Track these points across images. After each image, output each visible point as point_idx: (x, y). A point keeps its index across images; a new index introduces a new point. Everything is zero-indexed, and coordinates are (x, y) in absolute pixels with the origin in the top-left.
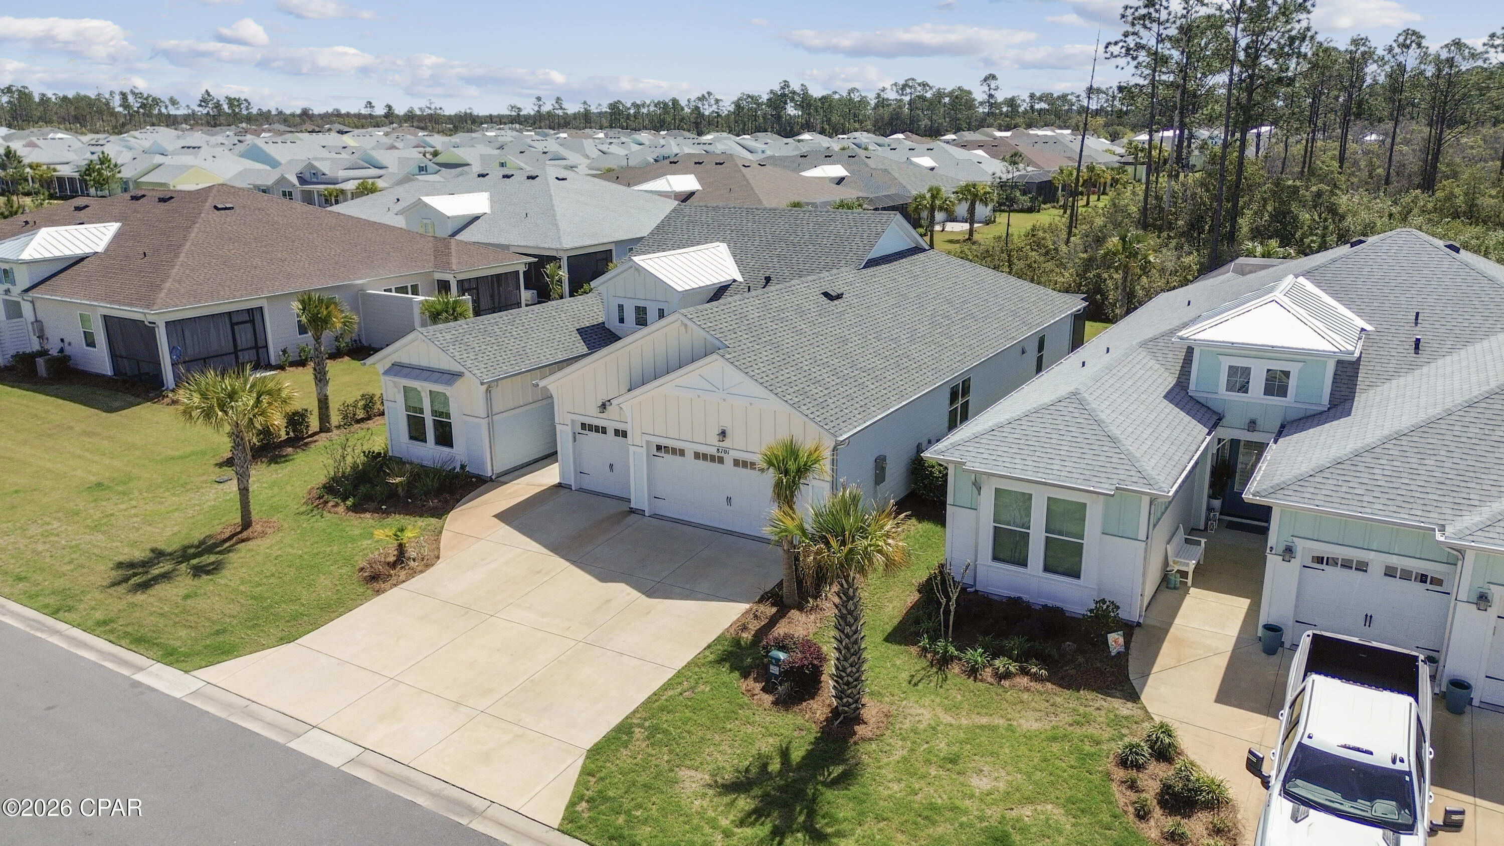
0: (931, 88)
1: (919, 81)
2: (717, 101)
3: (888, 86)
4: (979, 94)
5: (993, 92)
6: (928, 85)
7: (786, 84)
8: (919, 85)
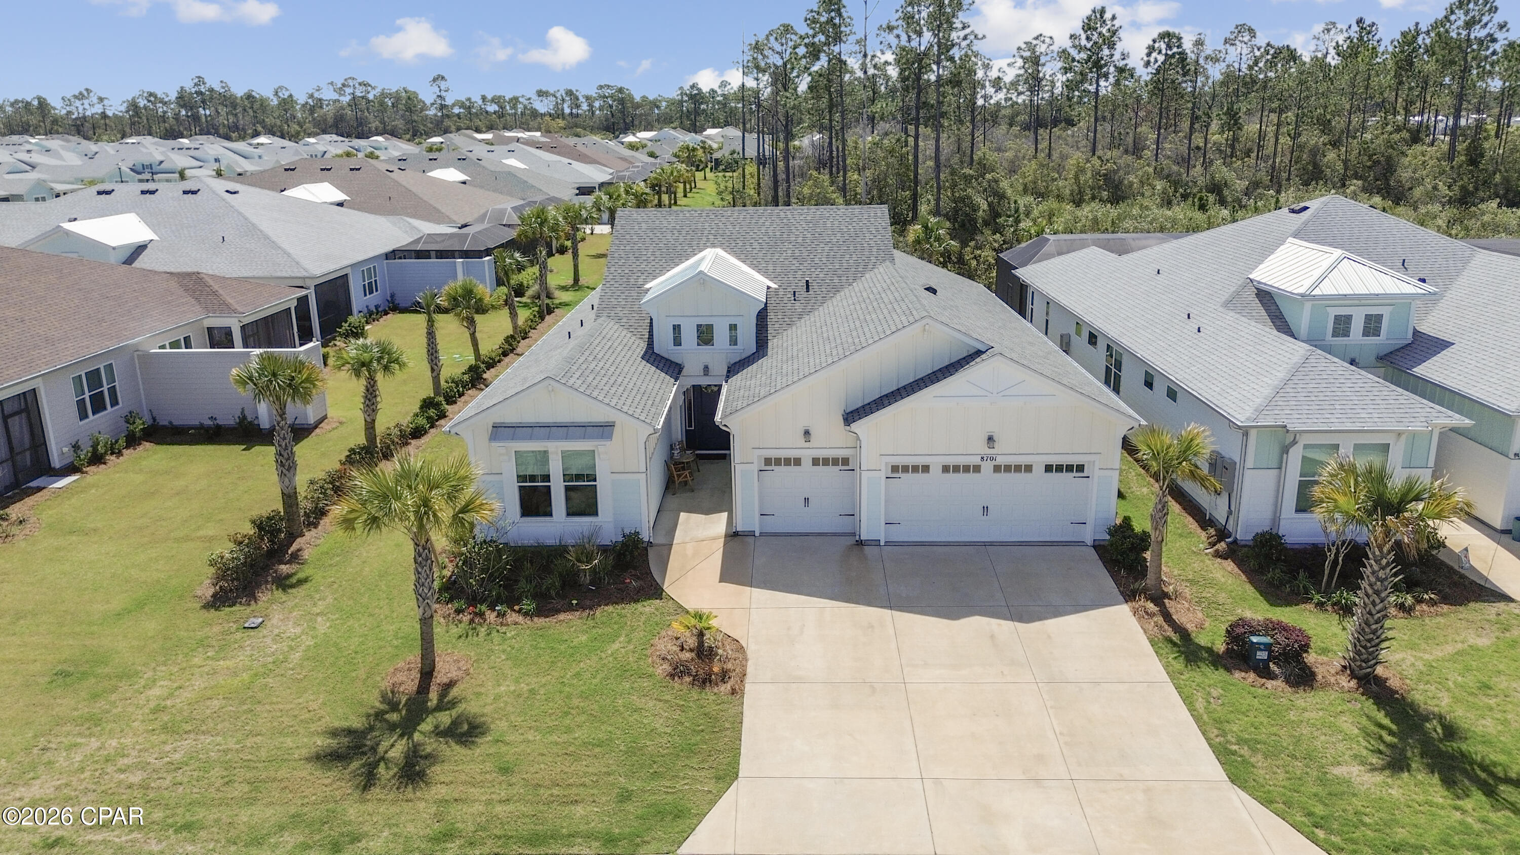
0: (373, 88)
1: (360, 80)
2: (101, 100)
3: (323, 85)
4: (427, 95)
5: (443, 94)
6: (369, 85)
7: (200, 81)
8: (360, 84)
